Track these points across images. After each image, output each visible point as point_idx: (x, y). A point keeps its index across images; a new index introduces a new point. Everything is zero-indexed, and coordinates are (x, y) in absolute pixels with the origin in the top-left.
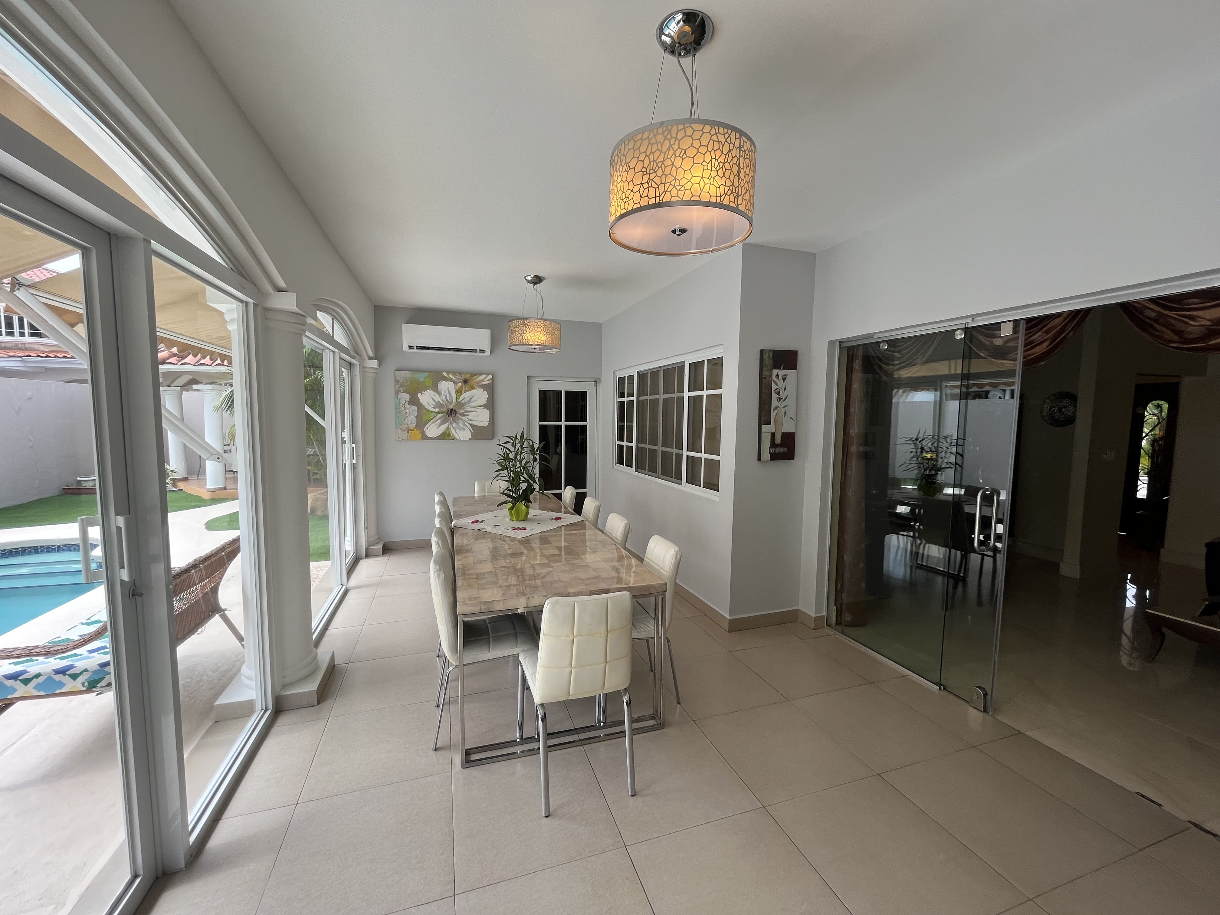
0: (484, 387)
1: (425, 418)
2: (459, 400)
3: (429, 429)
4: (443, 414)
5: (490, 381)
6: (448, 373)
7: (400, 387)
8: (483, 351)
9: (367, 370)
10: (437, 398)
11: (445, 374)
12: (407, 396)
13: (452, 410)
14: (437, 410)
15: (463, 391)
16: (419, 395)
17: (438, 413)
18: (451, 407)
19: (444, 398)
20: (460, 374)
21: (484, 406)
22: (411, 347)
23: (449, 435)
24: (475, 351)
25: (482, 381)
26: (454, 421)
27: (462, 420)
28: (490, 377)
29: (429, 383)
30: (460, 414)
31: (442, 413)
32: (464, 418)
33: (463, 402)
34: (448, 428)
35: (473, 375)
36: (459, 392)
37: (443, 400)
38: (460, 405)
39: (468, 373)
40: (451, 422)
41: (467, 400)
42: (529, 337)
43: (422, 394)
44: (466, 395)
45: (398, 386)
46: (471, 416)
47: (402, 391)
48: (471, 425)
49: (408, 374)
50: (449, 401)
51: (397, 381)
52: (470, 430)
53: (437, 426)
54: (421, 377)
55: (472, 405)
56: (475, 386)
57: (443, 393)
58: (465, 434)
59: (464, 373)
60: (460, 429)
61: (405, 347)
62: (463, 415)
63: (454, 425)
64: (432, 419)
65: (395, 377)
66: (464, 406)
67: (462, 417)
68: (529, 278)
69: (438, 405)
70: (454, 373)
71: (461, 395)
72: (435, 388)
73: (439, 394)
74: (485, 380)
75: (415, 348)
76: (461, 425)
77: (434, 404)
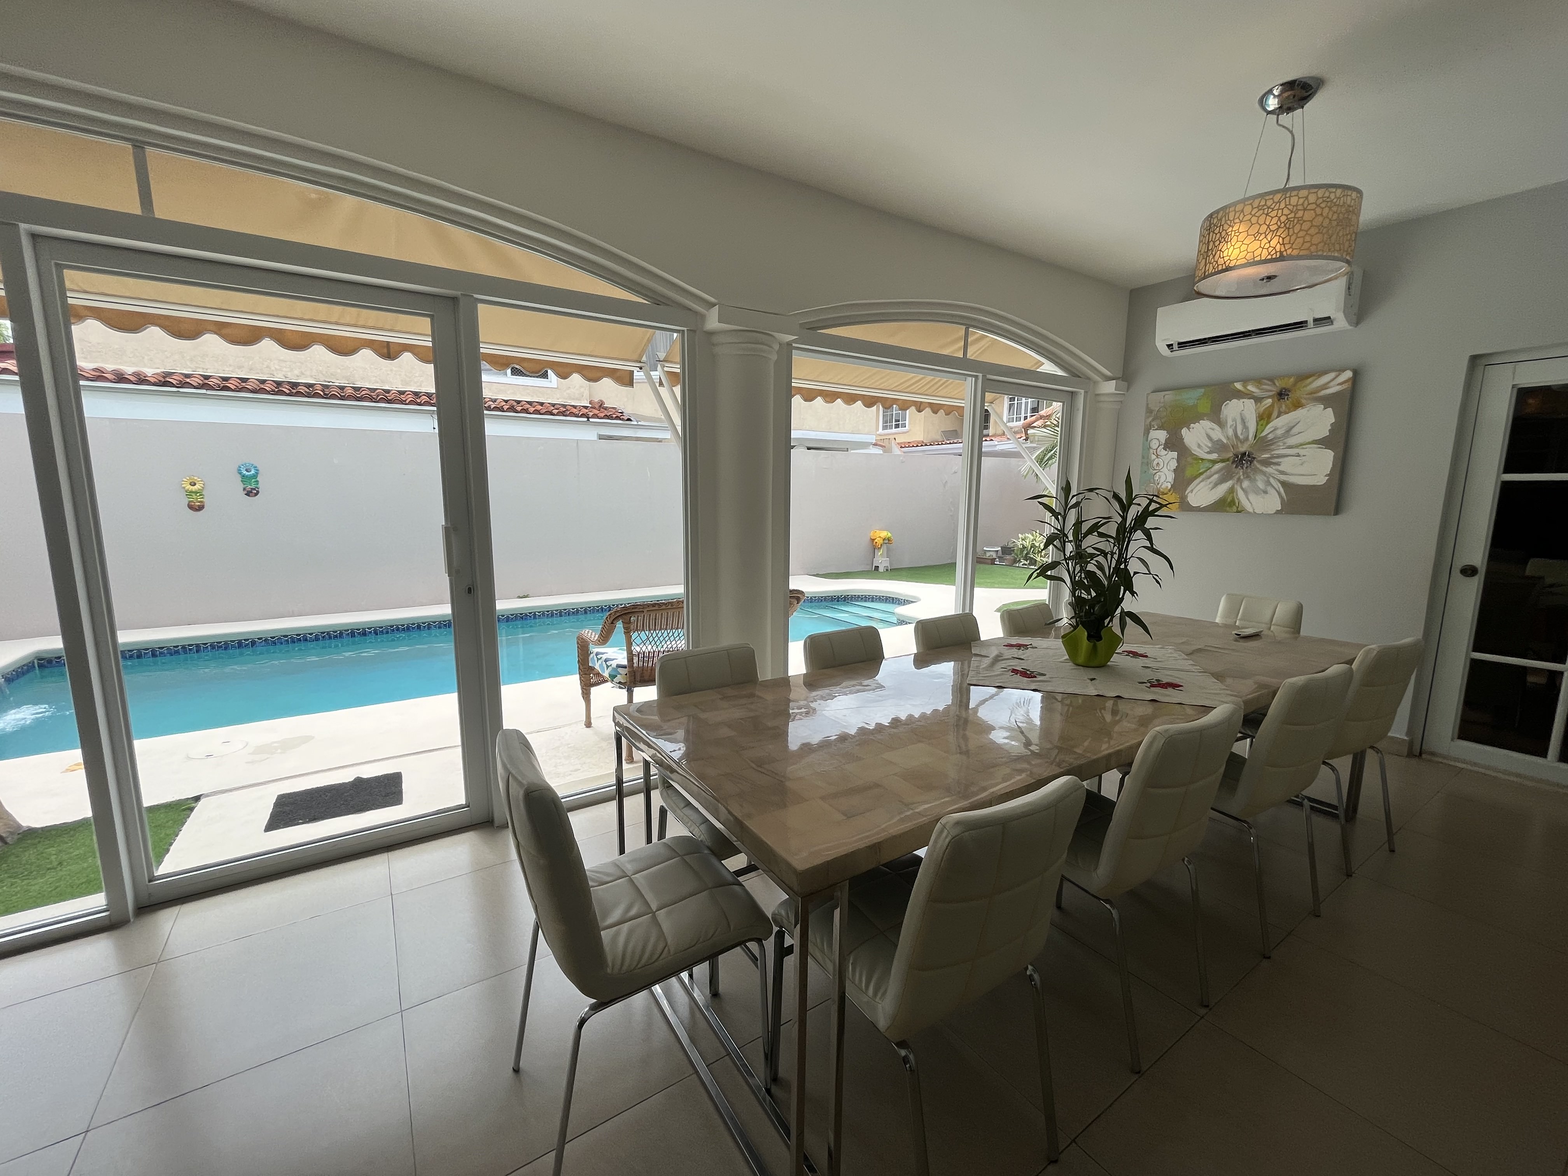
0: (1328, 401)
1: (1189, 472)
2: (1264, 434)
3: (1194, 492)
4: (1224, 464)
5: (1345, 386)
6: (1245, 381)
7: (1153, 420)
8: (1327, 320)
9: (1102, 399)
10: (1217, 434)
11: (1238, 386)
12: (1161, 435)
13: (1244, 454)
14: (1214, 456)
15: (1275, 414)
16: (1184, 431)
17: (1214, 462)
18: (1243, 449)
19: (1230, 432)
20: (1271, 380)
21: (1324, 443)
22: (1170, 346)
23: (1232, 503)
24: (1299, 325)
25: (1325, 387)
26: (1248, 477)
27: (1264, 473)
28: (1349, 374)
29: (1205, 406)
30: (1259, 462)
31: (1223, 461)
32: (1269, 470)
33: (1271, 436)
34: (1232, 490)
35: (1303, 377)
36: (1264, 418)
37: (1228, 438)
38: (1263, 443)
39: (1290, 376)
40: (1239, 479)
41: (1279, 432)
43: (1189, 429)
44: (1279, 423)
46: (1286, 464)
47: (1156, 427)
48: (1284, 484)
49: (1169, 396)
50: (1241, 437)
51: (1149, 411)
52: (1279, 493)
53: (1211, 486)
54: (1190, 398)
55: (1291, 441)
56: (1303, 401)
57: (1230, 423)
58: (1271, 502)
59: (1281, 377)
60: (1257, 491)
61: (1161, 348)
62: (1267, 463)
63: (1246, 484)
64: (1201, 474)
65: (1147, 404)
66: (1271, 445)
69: (1218, 446)
70: (1258, 381)
71: (1268, 423)
72: (1215, 416)
73: (1221, 424)
74: (1332, 384)
75: (1178, 346)
76: (1261, 485)
77: (1210, 445)
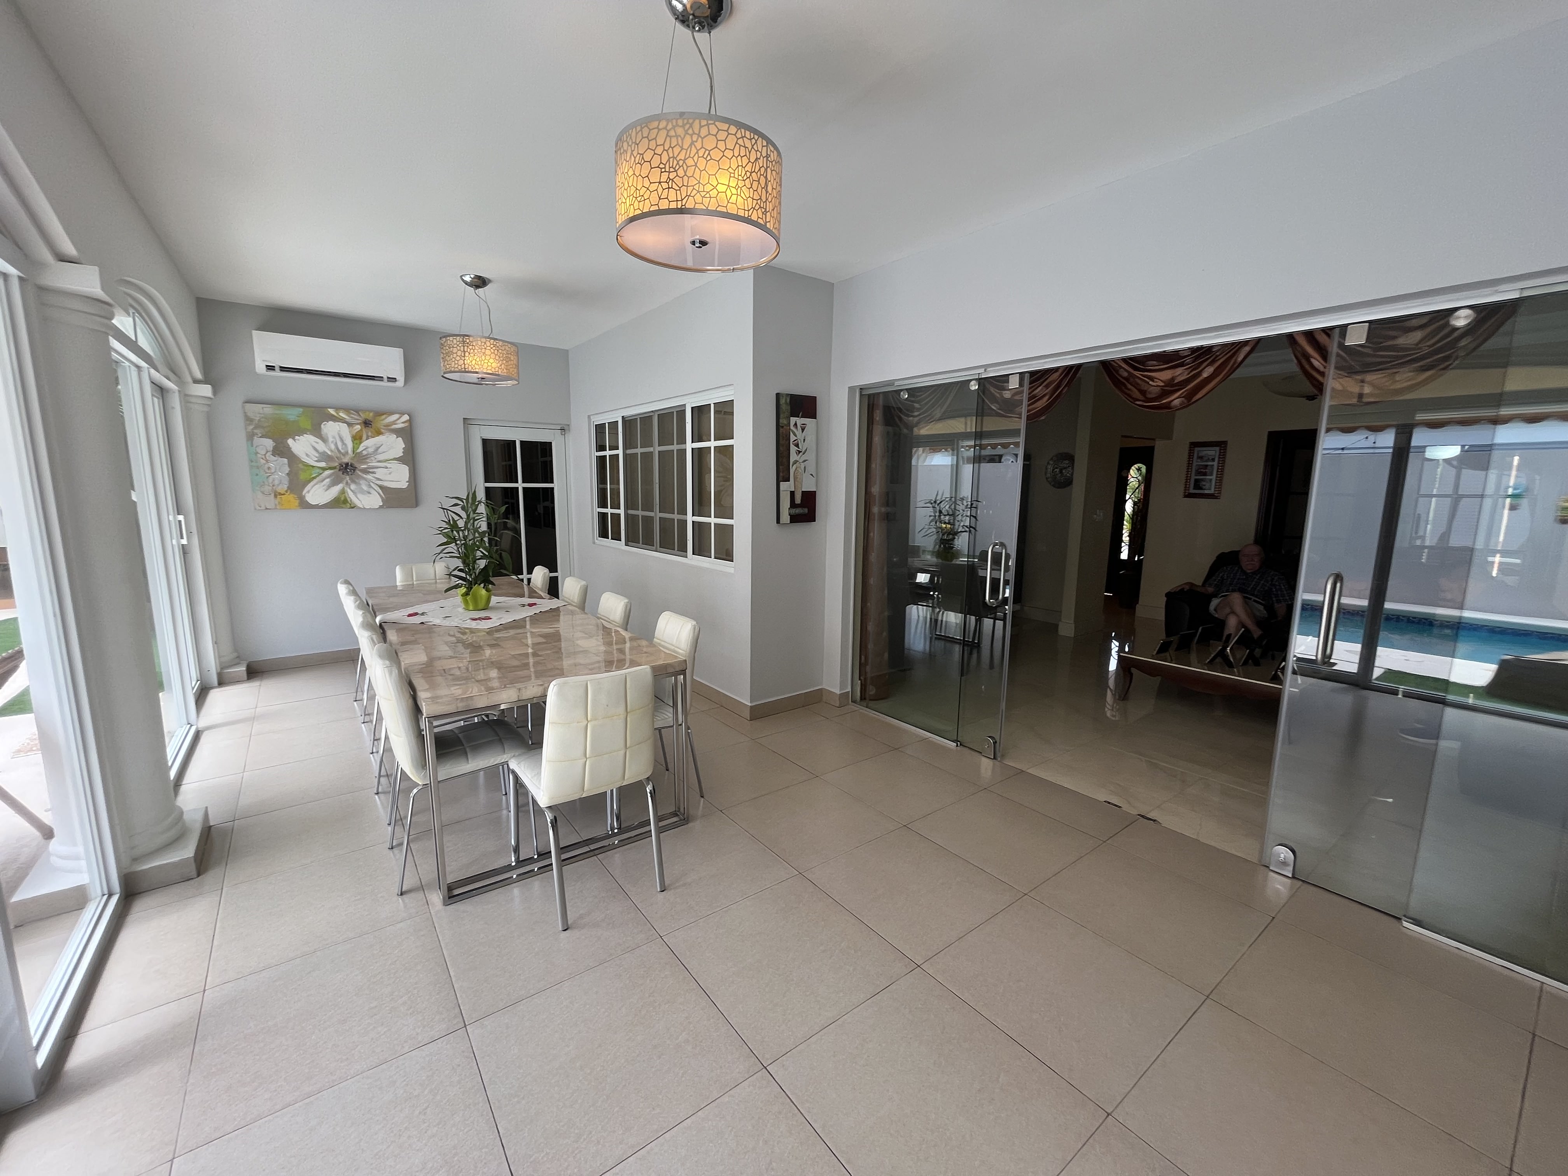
0: (398, 432)
1: (303, 476)
2: (359, 451)
3: (311, 492)
4: (332, 471)
5: (406, 424)
6: (337, 409)
7: (255, 428)
8: (392, 380)
9: (193, 400)
10: (321, 447)
11: (332, 411)
12: (269, 443)
13: (347, 464)
14: (323, 464)
15: (364, 437)
16: (290, 442)
17: (324, 469)
18: (346, 460)
19: (333, 447)
20: (357, 411)
21: (399, 459)
22: (270, 368)
23: (345, 501)
24: (380, 378)
25: (394, 423)
26: (353, 481)
27: (366, 479)
28: (406, 417)
29: (306, 423)
30: (360, 470)
31: (330, 468)
32: (369, 477)
33: (365, 453)
34: (343, 492)
35: (379, 414)
36: (357, 439)
37: (331, 451)
38: (361, 458)
39: (370, 411)
40: (347, 482)
41: (371, 450)
42: (474, 361)
43: (295, 440)
44: (369, 444)
45: (251, 427)
46: (380, 473)
47: (260, 435)
48: (381, 487)
49: (268, 410)
50: (342, 451)
51: (248, 420)
52: (379, 494)
53: (325, 487)
54: (292, 414)
55: (381, 457)
56: (383, 431)
57: (331, 439)
58: (374, 500)
59: (364, 411)
60: (363, 492)
61: (260, 368)
62: (365, 471)
63: (353, 487)
64: (314, 478)
65: (245, 413)
66: (366, 459)
67: (365, 476)
68: (468, 279)
69: (324, 457)
70: (347, 410)
71: (361, 443)
72: (316, 431)
73: (324, 440)
74: (398, 422)
75: (277, 369)
76: (365, 488)
77: (317, 455)
